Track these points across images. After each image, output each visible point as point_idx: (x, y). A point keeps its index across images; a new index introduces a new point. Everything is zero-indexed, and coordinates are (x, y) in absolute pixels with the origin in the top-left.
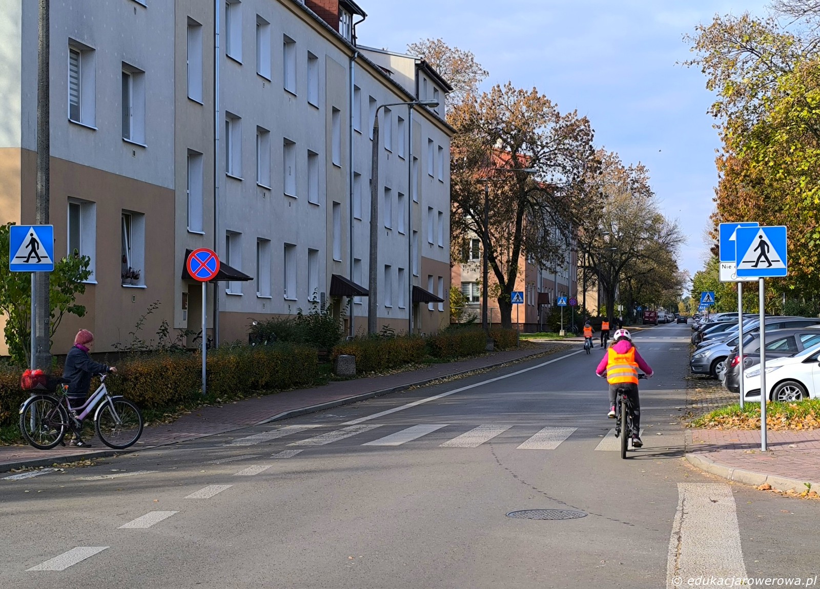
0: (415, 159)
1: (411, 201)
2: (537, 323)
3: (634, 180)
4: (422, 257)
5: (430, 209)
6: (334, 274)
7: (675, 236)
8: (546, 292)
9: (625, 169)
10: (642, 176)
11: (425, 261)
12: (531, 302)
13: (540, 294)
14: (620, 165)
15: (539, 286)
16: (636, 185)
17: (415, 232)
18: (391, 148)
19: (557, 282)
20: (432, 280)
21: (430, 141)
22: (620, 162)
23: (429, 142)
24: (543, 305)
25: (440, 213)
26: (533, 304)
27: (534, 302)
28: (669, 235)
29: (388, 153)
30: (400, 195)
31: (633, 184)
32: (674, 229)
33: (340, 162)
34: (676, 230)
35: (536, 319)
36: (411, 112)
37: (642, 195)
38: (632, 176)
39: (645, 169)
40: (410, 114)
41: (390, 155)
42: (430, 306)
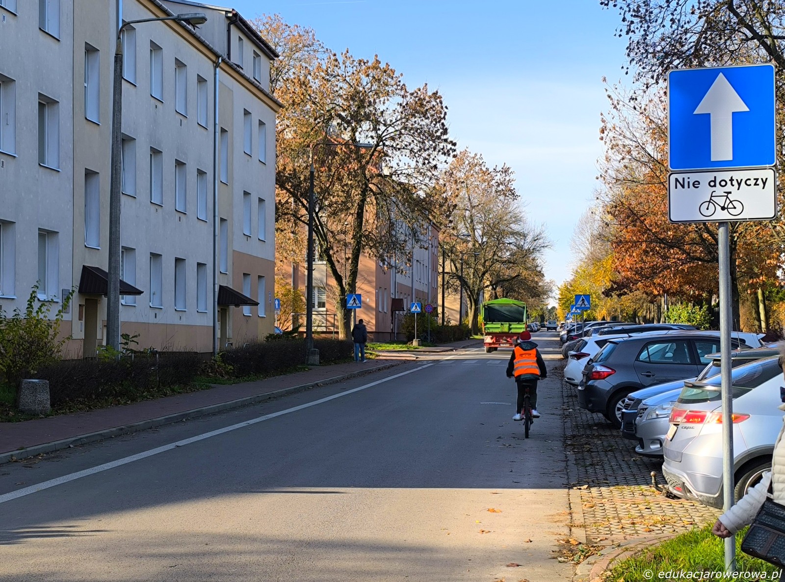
0: (223, 131)
1: (216, 181)
2: (390, 331)
3: (499, 182)
4: (234, 250)
5: (246, 194)
6: (86, 265)
7: (541, 241)
8: (401, 298)
9: (490, 171)
10: (507, 178)
11: (239, 256)
12: (383, 309)
13: (394, 300)
14: (484, 166)
15: (392, 291)
16: (501, 187)
17: (222, 220)
18: (186, 112)
19: (414, 287)
20: (249, 279)
21: (247, 113)
22: (484, 164)
23: (245, 114)
24: (397, 312)
25: (261, 200)
26: (385, 311)
27: (387, 308)
28: (535, 240)
29: (181, 117)
30: (201, 173)
31: (498, 186)
32: (540, 234)
33: (99, 118)
34: (543, 235)
35: (389, 327)
36: (217, 72)
37: (507, 198)
38: (496, 178)
39: (510, 171)
40: (215, 74)
41: (184, 121)
42: (246, 310)
